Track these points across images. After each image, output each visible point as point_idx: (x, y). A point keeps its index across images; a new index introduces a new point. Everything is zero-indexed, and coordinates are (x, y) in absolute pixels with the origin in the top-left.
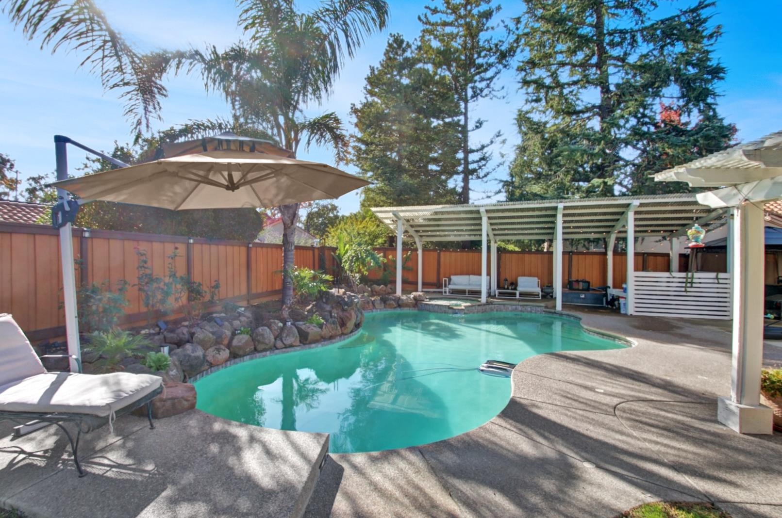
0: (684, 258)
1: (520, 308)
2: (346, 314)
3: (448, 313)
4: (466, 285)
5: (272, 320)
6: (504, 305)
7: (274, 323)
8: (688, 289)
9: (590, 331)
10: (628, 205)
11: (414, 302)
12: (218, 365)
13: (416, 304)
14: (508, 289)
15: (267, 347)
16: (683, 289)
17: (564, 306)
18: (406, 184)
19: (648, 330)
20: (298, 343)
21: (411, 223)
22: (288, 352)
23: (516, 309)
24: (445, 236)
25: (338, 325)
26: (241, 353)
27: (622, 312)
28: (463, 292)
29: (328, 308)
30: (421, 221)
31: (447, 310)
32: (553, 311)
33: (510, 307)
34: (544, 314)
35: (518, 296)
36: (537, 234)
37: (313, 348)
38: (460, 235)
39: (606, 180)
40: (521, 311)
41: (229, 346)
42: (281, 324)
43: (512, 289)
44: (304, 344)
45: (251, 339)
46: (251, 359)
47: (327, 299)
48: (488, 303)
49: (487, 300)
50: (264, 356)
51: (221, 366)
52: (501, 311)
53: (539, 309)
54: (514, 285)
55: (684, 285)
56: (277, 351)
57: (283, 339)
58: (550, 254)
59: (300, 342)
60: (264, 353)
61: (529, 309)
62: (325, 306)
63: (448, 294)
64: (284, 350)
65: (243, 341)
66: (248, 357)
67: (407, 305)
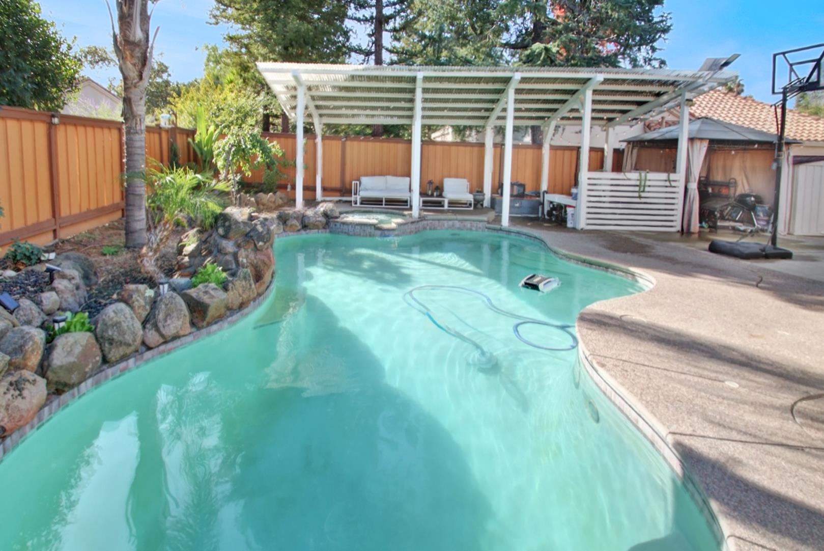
0: (618, 153)
1: (457, 224)
2: (260, 256)
3: (374, 236)
4: (381, 190)
5: (132, 287)
6: (439, 220)
7: (138, 291)
8: (643, 195)
9: (569, 258)
10: (586, 81)
11: (323, 220)
12: (20, 428)
13: (327, 223)
14: (432, 195)
15: (129, 351)
16: (636, 194)
17: (512, 219)
18: (298, 31)
19: (626, 252)
20: (188, 329)
21: (314, 93)
22: (169, 351)
23: (453, 225)
24: (353, 116)
25: (252, 282)
26: (74, 378)
27: (569, 225)
28: (377, 202)
29: (229, 246)
30: (329, 91)
31: (372, 230)
32: (498, 227)
33: (447, 224)
34: (487, 233)
35: (446, 207)
36: (469, 118)
37: (215, 332)
38: (373, 116)
39: (549, 46)
40: (459, 229)
41: (43, 369)
42: (150, 293)
43: (437, 196)
44: (199, 329)
45: (93, 341)
46: (97, 384)
47: (228, 230)
48: (421, 218)
49: (420, 214)
50: (123, 371)
51: (28, 427)
52: (435, 229)
53: (481, 225)
54: (439, 189)
55: (637, 189)
56: (149, 354)
57: (160, 325)
58: (482, 145)
59: (193, 324)
60: (122, 365)
61: (469, 226)
62: (224, 243)
63: (358, 204)
64: (162, 348)
65: (78, 350)
66: (90, 381)
67: (315, 226)
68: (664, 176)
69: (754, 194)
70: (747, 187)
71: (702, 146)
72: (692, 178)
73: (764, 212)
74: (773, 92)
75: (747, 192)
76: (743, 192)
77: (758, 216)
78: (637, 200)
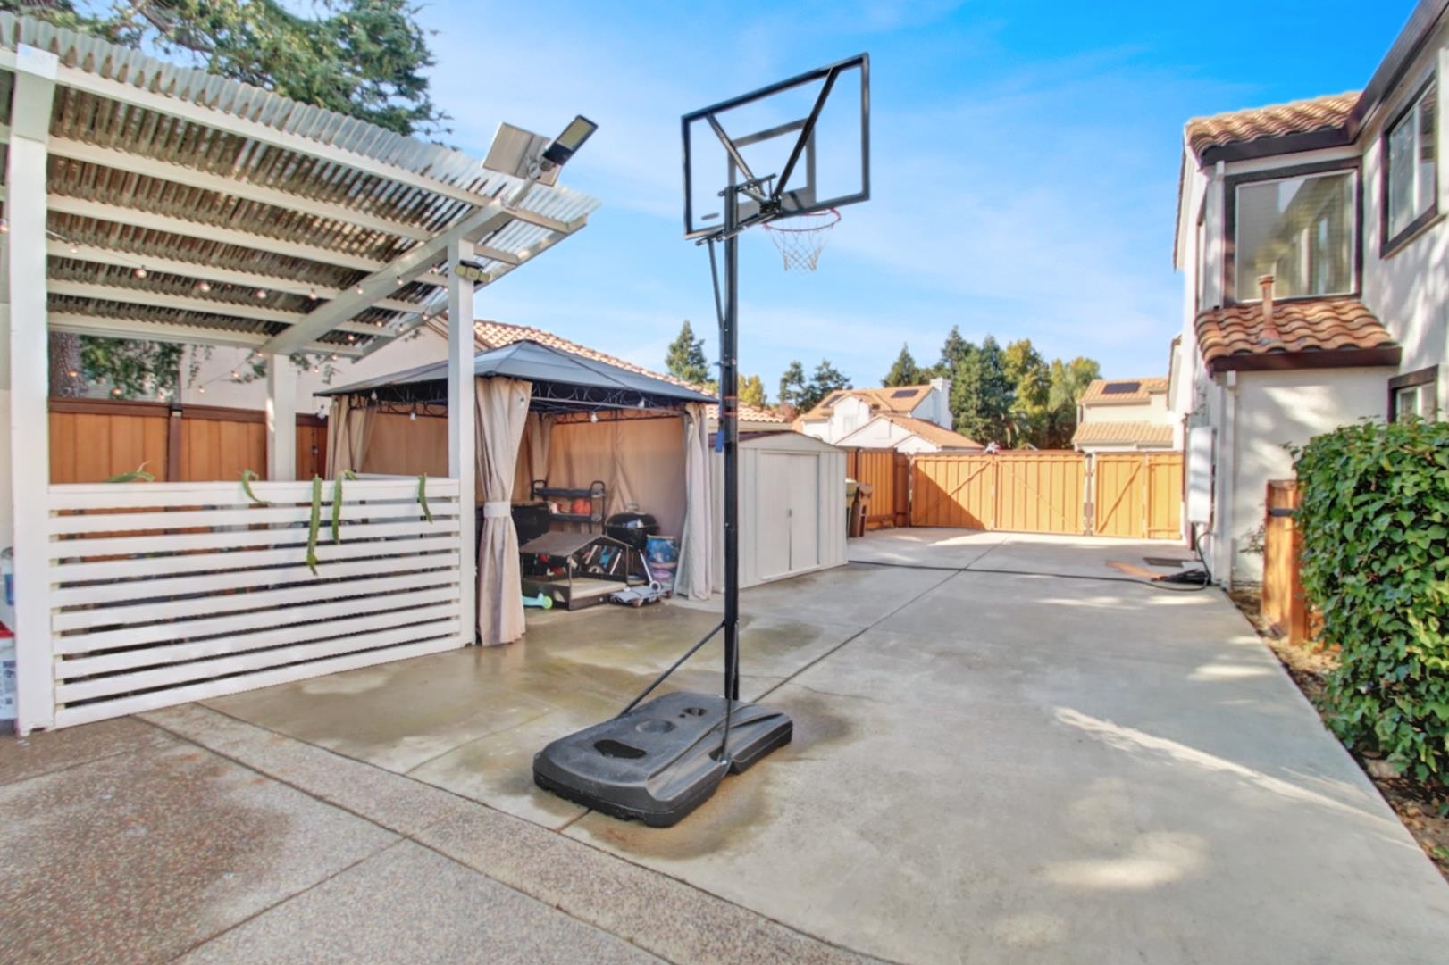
8: (321, 553)
55: (303, 534)
68: (406, 486)
69: (641, 513)
70: (628, 500)
71: (516, 398)
72: (495, 490)
73: (663, 551)
74: (689, 231)
75: (630, 509)
76: (622, 511)
77: (654, 561)
78: (304, 574)
